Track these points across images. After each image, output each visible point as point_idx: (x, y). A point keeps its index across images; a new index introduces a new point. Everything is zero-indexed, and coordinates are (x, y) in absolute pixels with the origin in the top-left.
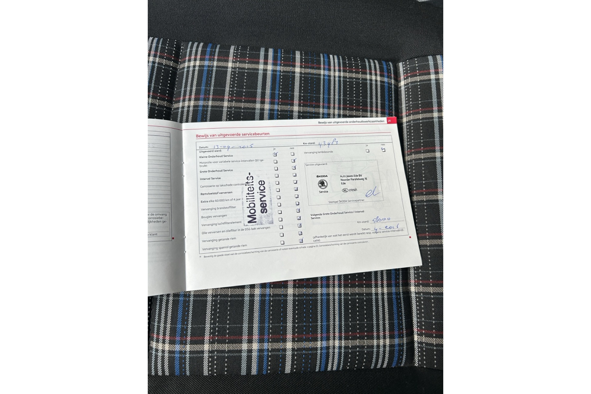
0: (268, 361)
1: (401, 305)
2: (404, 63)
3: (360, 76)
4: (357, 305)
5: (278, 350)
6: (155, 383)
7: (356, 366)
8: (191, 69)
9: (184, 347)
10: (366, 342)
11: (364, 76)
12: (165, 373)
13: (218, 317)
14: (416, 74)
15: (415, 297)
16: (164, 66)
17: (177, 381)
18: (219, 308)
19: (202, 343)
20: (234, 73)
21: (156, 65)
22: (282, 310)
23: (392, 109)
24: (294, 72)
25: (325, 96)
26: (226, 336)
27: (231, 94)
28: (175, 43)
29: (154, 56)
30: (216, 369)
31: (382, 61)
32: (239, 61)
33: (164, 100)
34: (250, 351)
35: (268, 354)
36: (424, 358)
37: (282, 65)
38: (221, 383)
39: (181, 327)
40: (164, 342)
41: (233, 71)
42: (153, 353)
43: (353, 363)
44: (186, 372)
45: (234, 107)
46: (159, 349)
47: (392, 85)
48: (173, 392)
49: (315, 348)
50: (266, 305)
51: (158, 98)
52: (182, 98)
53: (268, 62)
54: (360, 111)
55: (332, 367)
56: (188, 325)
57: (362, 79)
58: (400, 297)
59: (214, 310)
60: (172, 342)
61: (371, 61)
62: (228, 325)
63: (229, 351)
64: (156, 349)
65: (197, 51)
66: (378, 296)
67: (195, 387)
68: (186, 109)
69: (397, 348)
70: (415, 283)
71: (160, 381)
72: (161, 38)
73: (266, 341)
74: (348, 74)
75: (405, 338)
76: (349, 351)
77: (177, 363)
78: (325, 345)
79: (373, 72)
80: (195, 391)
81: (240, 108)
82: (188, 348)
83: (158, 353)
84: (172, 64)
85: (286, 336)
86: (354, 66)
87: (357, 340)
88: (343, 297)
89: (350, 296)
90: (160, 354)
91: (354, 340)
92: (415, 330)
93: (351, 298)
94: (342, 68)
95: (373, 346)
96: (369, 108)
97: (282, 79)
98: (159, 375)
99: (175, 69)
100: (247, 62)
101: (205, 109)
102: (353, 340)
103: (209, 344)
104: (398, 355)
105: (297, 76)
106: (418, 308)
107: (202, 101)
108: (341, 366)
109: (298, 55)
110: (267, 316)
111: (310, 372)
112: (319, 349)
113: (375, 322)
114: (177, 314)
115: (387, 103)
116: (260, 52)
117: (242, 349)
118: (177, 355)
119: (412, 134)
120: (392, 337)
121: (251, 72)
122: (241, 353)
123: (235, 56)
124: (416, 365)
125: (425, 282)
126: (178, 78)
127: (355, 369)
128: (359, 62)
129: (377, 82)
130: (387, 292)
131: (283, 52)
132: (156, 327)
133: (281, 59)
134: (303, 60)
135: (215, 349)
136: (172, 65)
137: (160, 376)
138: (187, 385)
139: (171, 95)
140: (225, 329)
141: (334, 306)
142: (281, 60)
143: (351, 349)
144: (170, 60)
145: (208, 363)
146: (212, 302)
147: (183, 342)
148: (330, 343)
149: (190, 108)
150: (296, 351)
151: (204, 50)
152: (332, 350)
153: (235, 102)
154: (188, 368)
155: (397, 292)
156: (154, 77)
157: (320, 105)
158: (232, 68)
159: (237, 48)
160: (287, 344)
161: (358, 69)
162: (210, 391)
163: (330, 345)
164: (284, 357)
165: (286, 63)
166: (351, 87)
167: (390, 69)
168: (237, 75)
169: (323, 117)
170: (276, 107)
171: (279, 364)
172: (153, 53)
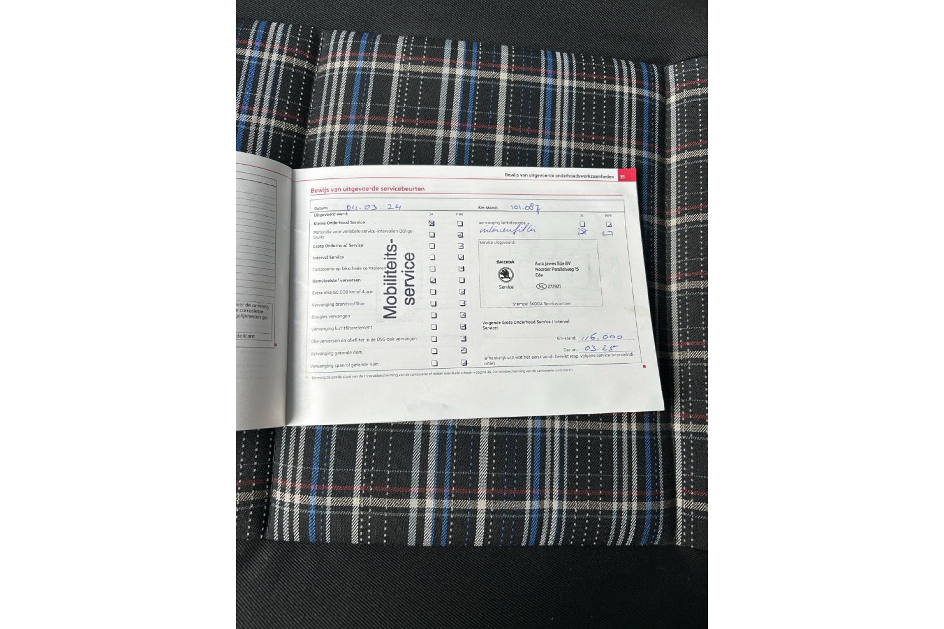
0: (449, 527)
1: (658, 452)
2: (676, 66)
3: (604, 86)
4: (589, 448)
5: (465, 511)
6: (279, 551)
7: (584, 540)
8: (336, 73)
9: (323, 500)
10: (601, 505)
11: (610, 87)
12: (295, 537)
13: (375, 458)
14: (695, 84)
15: (681, 439)
16: (295, 68)
17: (312, 550)
18: (375, 444)
19: (350, 494)
20: (402, 81)
21: (282, 67)
22: (471, 451)
23: (654, 142)
24: (498, 80)
25: (546, 119)
26: (386, 486)
27: (398, 114)
28: (312, 32)
29: (278, 53)
30: (370, 535)
31: (641, 62)
32: (410, 61)
33: (293, 122)
34: (421, 511)
35: (449, 517)
36: (692, 533)
37: (479, 67)
38: (378, 556)
39: (319, 470)
40: (293, 492)
41: (402, 78)
42: (276, 508)
43: (579, 535)
44: (326, 538)
45: (402, 134)
46: (285, 501)
47: (655, 103)
48: (305, 566)
49: (521, 510)
50: (447, 442)
51: (285, 119)
52: (321, 120)
53: (457, 62)
54: (602, 143)
55: (547, 540)
56: (328, 468)
57: (607, 91)
58: (657, 439)
59: (368, 446)
60: (305, 492)
61: (623, 62)
62: (389, 470)
63: (390, 510)
64: (280, 501)
65: (345, 45)
66: (622, 435)
67: (338, 560)
68: (327, 137)
69: (648, 517)
70: (681, 418)
71: (286, 548)
72: (289, 24)
73: (446, 496)
74: (584, 84)
75: (662, 503)
76: (573, 518)
77: (312, 523)
78: (537, 507)
79: (626, 80)
80: (339, 566)
81: (412, 136)
82: (329, 501)
83: (284, 507)
84: (306, 64)
85: (477, 491)
86: (595, 70)
87: (587, 501)
88: (566, 435)
89: (578, 434)
90: (287, 509)
91: (582, 501)
92: (679, 490)
93: (579, 437)
94: (575, 74)
95: (612, 511)
96: (616, 140)
97: (478, 90)
98: (285, 540)
99: (311, 73)
100: (424, 62)
101: (358, 137)
102: (580, 501)
103: (360, 497)
104: (650, 527)
105: (503, 85)
106: (684, 456)
107: (353, 124)
108: (561, 540)
109: (505, 52)
110: (448, 459)
111: (512, 546)
112: (527, 512)
113: (615, 476)
114: (313, 451)
115: (646, 131)
116: (444, 47)
117: (410, 507)
118: (312, 512)
119: (686, 182)
120: (641, 499)
121: (430, 79)
122: (408, 513)
123: (405, 53)
124: (679, 543)
125: (697, 417)
126: (315, 87)
127: (582, 545)
128: (604, 63)
129: (631, 97)
130: (636, 429)
131: (481, 47)
132: (281, 469)
133: (478, 58)
134: (513, 61)
135: (370, 505)
136: (306, 67)
137: (287, 542)
138: (327, 557)
139: (305, 114)
140: (384, 476)
141: (552, 448)
142: (478, 60)
143: (576, 515)
144: (303, 58)
145: (359, 526)
146: (365, 435)
147: (322, 493)
148: (545, 503)
149: (334, 135)
150: (492, 513)
151: (356, 44)
152: (547, 515)
153: (404, 126)
154: (328, 532)
155: (652, 431)
156: (279, 87)
157: (538, 132)
158: (400, 72)
159: (407, 40)
160: (478, 503)
161: (600, 75)
162: (361, 567)
163: (545, 507)
164: (473, 522)
165: (485, 65)
166: (589, 105)
167: (654, 75)
168: (407, 84)
169: (543, 153)
170: (468, 135)
171: (466, 532)
172: (277, 47)
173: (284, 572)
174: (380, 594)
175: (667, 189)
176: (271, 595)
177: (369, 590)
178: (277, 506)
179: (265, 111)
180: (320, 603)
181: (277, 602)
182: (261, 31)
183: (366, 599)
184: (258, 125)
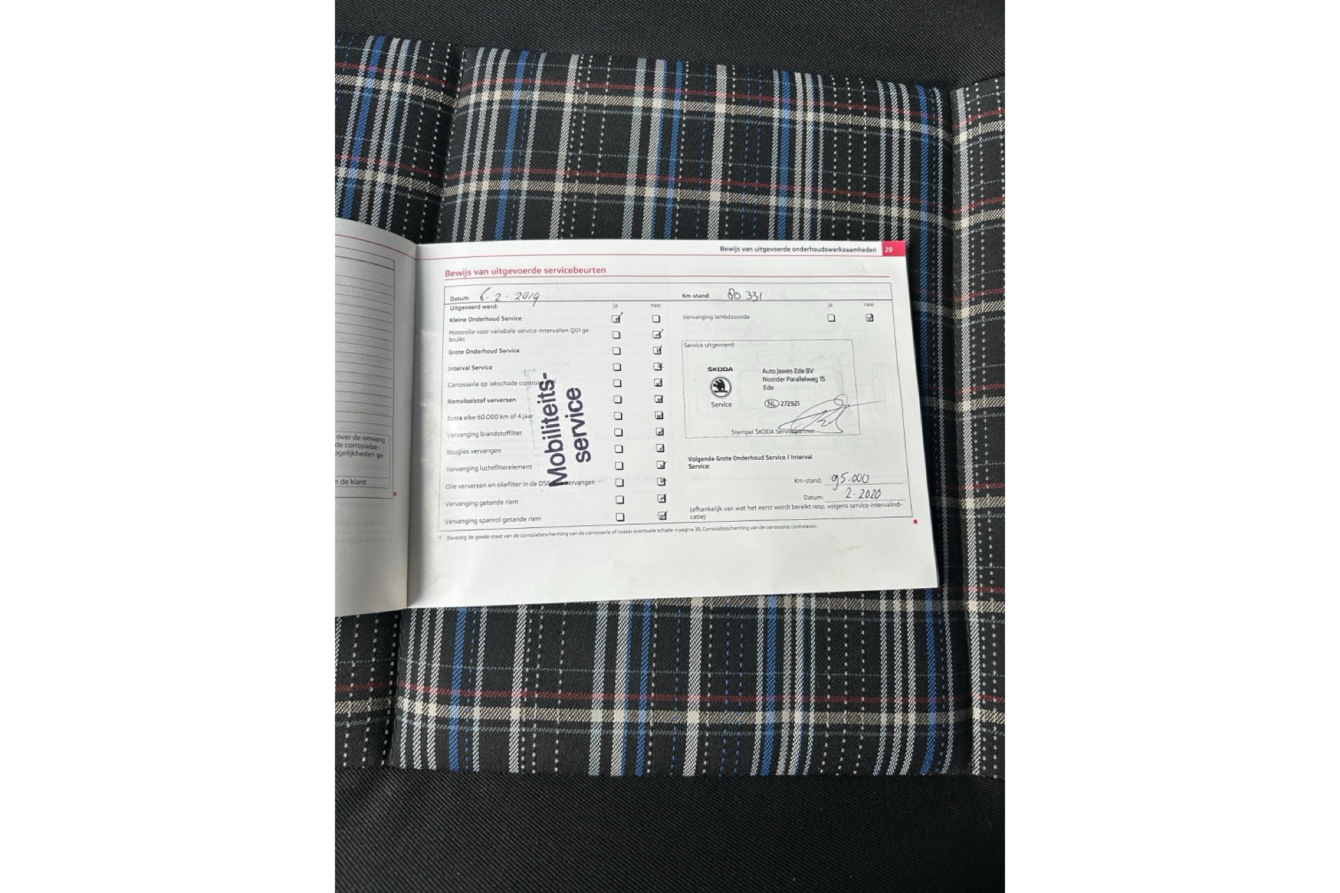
0: (647, 749)
1: (945, 641)
2: (967, 89)
3: (864, 121)
4: (846, 636)
5: (669, 726)
6: (407, 784)
7: (840, 768)
8: (483, 108)
9: (469, 711)
10: (863, 718)
11: (872, 122)
12: (429, 764)
13: (541, 651)
14: (994, 116)
15: (978, 623)
16: (425, 102)
17: (454, 782)
18: (542, 632)
19: (507, 703)
20: (577, 117)
21: (407, 101)
22: (678, 640)
23: (936, 199)
24: (712, 114)
25: (781, 168)
26: (558, 692)
27: (570, 165)
28: (448, 50)
29: (402, 81)
30: (535, 761)
31: (917, 84)
32: (588, 90)
33: (423, 178)
34: (608, 726)
35: (647, 735)
36: (995, 757)
37: (686, 97)
38: (547, 790)
39: (463, 669)
40: (426, 699)
41: (576, 113)
42: (403, 722)
43: (832, 761)
44: (473, 765)
45: (577, 193)
46: (415, 713)
47: (937, 142)
48: (444, 804)
49: (749, 725)
50: (644, 630)
51: (412, 174)
52: (462, 174)
53: (653, 90)
54: (861, 202)
55: (787, 768)
56: (476, 666)
57: (869, 128)
58: (943, 622)
59: (531, 635)
60: (443, 700)
61: (891, 85)
62: (562, 669)
63: (564, 724)
64: (409, 713)
65: (495, 68)
66: (893, 618)
67: (491, 797)
68: (471, 199)
69: (932, 734)
70: (978, 592)
71: (417, 780)
72: (417, 40)
73: (642, 706)
74: (836, 117)
75: (951, 714)
76: (824, 735)
77: (453, 744)
78: (773, 721)
79: (895, 111)
80: (492, 804)
81: (591, 196)
82: (477, 713)
83: (414, 721)
84: (440, 97)
85: (687, 698)
86: (850, 98)
87: (843, 712)
88: (813, 618)
89: (830, 616)
90: (417, 724)
91: (836, 712)
92: (976, 696)
93: (832, 621)
94: (822, 104)
95: (879, 727)
96: (882, 196)
97: (684, 129)
98: (415, 767)
99: (448, 109)
100: (607, 90)
101: (514, 197)
102: (833, 711)
103: (521, 707)
104: (935, 748)
105: (720, 122)
106: (984, 648)
107: (507, 180)
108: (807, 767)
109: (721, 74)
110: (645, 653)
111: (737, 776)
112: (758, 728)
113: (884, 676)
114: (455, 641)
115: (924, 183)
116: (636, 68)
117: (592, 721)
118: (454, 728)
119: (983, 256)
120: (921, 708)
121: (616, 115)
122: (589, 729)
123: (580, 78)
124: (976, 772)
126: (454, 129)
127: (837, 774)
128: (863, 87)
129: (903, 135)
130: (913, 609)
131: (688, 68)
132: (409, 667)
133: (684, 83)
134: (734, 86)
135: (535, 718)
136: (441, 101)
137: (418, 770)
138: (475, 792)
139: (440, 166)
140: (553, 677)
141: (794, 636)
142: (683, 86)
143: (828, 731)
144: (437, 88)
145: (520, 747)
146: (527, 619)
147: (467, 702)
148: (783, 715)
149: (481, 196)
150: (708, 730)
151: (511, 66)
152: (787, 731)
153: (579, 182)
154: (476, 756)
155: (937, 612)
156: (403, 129)
157: (770, 188)
158: (573, 105)
159: (583, 60)
160: (688, 714)
161: (858, 105)
162: (523, 806)
163: (783, 721)
164: (682, 741)
165: (694, 93)
166: (843, 148)
167: (935, 104)
168: (584, 122)
169: (777, 216)
170: (670, 193)
171: (672, 757)
172: (399, 73)
173: (414, 814)
174: (550, 845)
175: (955, 265)
176: (395, 845)
177: (533, 838)
178: (405, 720)
179: (384, 163)
180: (465, 857)
181: (404, 855)
182: (378, 52)
183: (530, 851)
184: (374, 184)
